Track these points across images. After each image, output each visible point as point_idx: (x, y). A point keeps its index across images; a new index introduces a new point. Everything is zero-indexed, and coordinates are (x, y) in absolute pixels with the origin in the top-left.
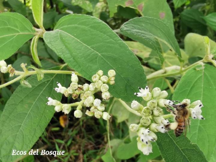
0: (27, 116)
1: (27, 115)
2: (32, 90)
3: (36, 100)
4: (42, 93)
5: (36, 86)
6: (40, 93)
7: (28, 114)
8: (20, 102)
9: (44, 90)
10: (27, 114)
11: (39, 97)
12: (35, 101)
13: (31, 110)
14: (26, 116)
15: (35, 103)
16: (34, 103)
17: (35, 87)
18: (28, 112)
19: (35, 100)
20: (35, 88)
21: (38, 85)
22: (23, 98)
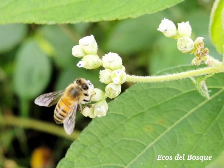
0: (142, 153)
1: (144, 151)
2: (170, 98)
3: (176, 123)
4: (193, 113)
5: (184, 92)
6: (190, 110)
7: (147, 148)
8: (135, 116)
9: (200, 108)
10: (144, 147)
11: (185, 119)
12: (173, 126)
13: (157, 142)
14: (140, 152)
15: (172, 128)
16: (169, 129)
17: (179, 94)
18: (148, 145)
19: (173, 123)
20: (180, 97)
21: (188, 91)
22: (146, 109)
